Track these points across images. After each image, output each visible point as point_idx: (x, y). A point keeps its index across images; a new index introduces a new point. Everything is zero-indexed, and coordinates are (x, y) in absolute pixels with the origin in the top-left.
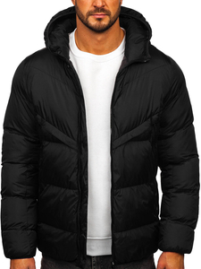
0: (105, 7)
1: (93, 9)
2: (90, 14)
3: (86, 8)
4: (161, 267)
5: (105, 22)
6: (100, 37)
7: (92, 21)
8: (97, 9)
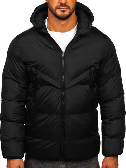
0: (67, 4)
1: (59, 4)
2: (57, 8)
3: (55, 4)
4: (105, 167)
5: (67, 13)
6: (63, 22)
7: (59, 13)
8: (62, 5)
